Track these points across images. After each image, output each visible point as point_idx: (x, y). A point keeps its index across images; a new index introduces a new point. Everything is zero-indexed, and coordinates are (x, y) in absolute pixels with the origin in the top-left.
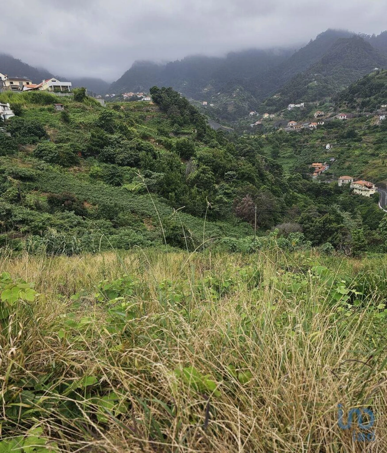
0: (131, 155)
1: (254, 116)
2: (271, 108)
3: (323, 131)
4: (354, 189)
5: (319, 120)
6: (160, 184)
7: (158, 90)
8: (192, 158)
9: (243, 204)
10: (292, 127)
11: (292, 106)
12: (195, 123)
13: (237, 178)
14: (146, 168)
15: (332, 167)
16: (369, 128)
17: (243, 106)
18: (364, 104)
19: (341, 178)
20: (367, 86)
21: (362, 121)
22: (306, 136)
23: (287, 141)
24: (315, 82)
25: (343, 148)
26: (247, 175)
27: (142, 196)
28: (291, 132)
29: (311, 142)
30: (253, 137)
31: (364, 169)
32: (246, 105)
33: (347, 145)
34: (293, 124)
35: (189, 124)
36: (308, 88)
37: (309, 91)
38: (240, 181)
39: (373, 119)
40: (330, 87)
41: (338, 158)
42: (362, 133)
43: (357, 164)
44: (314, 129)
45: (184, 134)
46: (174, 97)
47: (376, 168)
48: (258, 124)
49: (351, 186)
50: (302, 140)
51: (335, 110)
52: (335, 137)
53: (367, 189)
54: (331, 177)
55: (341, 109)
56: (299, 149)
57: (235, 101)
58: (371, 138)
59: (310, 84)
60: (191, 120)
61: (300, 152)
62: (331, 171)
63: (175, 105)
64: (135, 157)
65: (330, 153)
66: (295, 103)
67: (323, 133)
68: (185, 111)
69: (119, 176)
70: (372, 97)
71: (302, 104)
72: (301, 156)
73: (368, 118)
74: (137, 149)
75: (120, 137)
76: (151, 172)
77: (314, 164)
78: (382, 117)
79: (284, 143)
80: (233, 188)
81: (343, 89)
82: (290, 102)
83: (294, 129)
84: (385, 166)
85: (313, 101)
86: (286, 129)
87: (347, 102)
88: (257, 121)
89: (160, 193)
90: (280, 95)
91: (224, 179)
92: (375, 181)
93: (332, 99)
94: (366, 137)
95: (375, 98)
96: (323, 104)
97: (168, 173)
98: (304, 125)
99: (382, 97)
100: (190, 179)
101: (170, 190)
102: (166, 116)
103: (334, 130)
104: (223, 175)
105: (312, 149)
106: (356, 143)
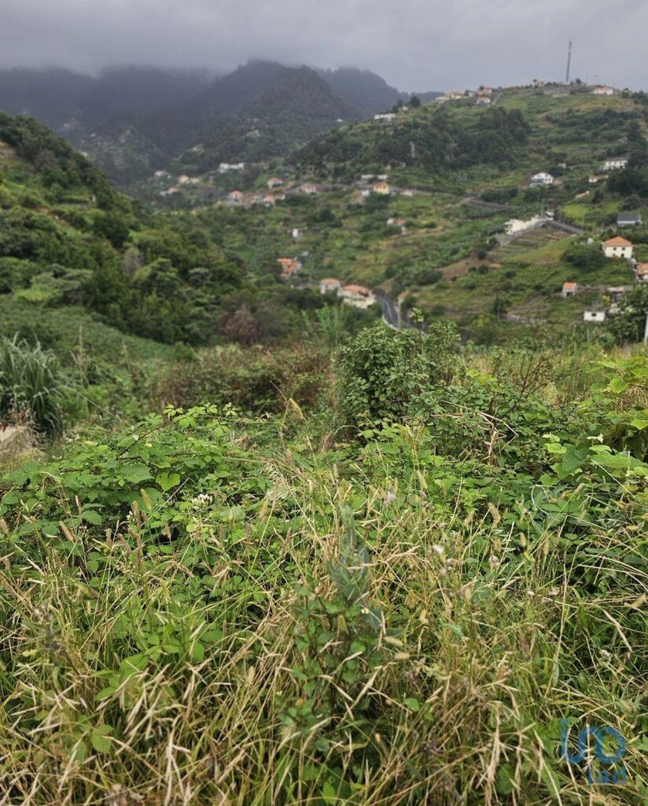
0: (16, 236)
1: (163, 178)
2: (190, 167)
3: (284, 209)
4: (343, 297)
5: (277, 193)
6: (86, 288)
7: (10, 119)
8: (126, 244)
9: (238, 320)
10: (237, 200)
11: (224, 167)
12: (91, 183)
13: (212, 279)
14: (49, 259)
15: (306, 264)
16: (350, 207)
17: (140, 161)
18: (337, 172)
19: (323, 281)
20: (338, 144)
21: (339, 197)
22: (261, 217)
23: (232, 222)
24: (257, 132)
25: (318, 237)
26: (228, 275)
27: (56, 312)
28: (236, 208)
29: (269, 226)
30: (175, 213)
31: (351, 268)
32: (145, 159)
33: (322, 231)
34: (239, 196)
35: (80, 186)
36: (247, 140)
37: (249, 145)
38: (217, 284)
39: (352, 195)
40: (278, 141)
41: (313, 252)
42: (340, 214)
43: (340, 262)
44: (272, 206)
45: (72, 201)
47: (368, 266)
48: (174, 194)
49: (339, 294)
50: (256, 221)
51: (297, 178)
52: (304, 220)
53: (363, 297)
54: (308, 280)
55: (306, 177)
56: (252, 237)
57: (125, 151)
58: (354, 223)
59: (248, 134)
60: (81, 177)
61: (255, 240)
62: (306, 271)
63: (49, 149)
64: (23, 240)
65: (301, 243)
66: (229, 162)
67: (286, 212)
68: (69, 161)
69: (6, 275)
70: (348, 163)
71: (241, 165)
72: (257, 247)
73: (346, 193)
74: (25, 226)
76: (62, 267)
77: (279, 260)
78: (366, 193)
79: (228, 226)
80: (208, 295)
81: (299, 147)
82: (222, 160)
83: (239, 204)
84: (380, 264)
85: (257, 161)
86: (228, 203)
87: (313, 167)
88: (171, 187)
89: (89, 305)
90: (204, 147)
91: (187, 280)
92: (370, 286)
93: (286, 160)
94: (347, 221)
95: (352, 165)
96: (275, 167)
97: (94, 269)
98: (256, 199)
99: (362, 163)
100: (138, 280)
101: (108, 299)
102: (32, 168)
103: (301, 208)
104: (184, 273)
105: (273, 237)
106: (335, 230)
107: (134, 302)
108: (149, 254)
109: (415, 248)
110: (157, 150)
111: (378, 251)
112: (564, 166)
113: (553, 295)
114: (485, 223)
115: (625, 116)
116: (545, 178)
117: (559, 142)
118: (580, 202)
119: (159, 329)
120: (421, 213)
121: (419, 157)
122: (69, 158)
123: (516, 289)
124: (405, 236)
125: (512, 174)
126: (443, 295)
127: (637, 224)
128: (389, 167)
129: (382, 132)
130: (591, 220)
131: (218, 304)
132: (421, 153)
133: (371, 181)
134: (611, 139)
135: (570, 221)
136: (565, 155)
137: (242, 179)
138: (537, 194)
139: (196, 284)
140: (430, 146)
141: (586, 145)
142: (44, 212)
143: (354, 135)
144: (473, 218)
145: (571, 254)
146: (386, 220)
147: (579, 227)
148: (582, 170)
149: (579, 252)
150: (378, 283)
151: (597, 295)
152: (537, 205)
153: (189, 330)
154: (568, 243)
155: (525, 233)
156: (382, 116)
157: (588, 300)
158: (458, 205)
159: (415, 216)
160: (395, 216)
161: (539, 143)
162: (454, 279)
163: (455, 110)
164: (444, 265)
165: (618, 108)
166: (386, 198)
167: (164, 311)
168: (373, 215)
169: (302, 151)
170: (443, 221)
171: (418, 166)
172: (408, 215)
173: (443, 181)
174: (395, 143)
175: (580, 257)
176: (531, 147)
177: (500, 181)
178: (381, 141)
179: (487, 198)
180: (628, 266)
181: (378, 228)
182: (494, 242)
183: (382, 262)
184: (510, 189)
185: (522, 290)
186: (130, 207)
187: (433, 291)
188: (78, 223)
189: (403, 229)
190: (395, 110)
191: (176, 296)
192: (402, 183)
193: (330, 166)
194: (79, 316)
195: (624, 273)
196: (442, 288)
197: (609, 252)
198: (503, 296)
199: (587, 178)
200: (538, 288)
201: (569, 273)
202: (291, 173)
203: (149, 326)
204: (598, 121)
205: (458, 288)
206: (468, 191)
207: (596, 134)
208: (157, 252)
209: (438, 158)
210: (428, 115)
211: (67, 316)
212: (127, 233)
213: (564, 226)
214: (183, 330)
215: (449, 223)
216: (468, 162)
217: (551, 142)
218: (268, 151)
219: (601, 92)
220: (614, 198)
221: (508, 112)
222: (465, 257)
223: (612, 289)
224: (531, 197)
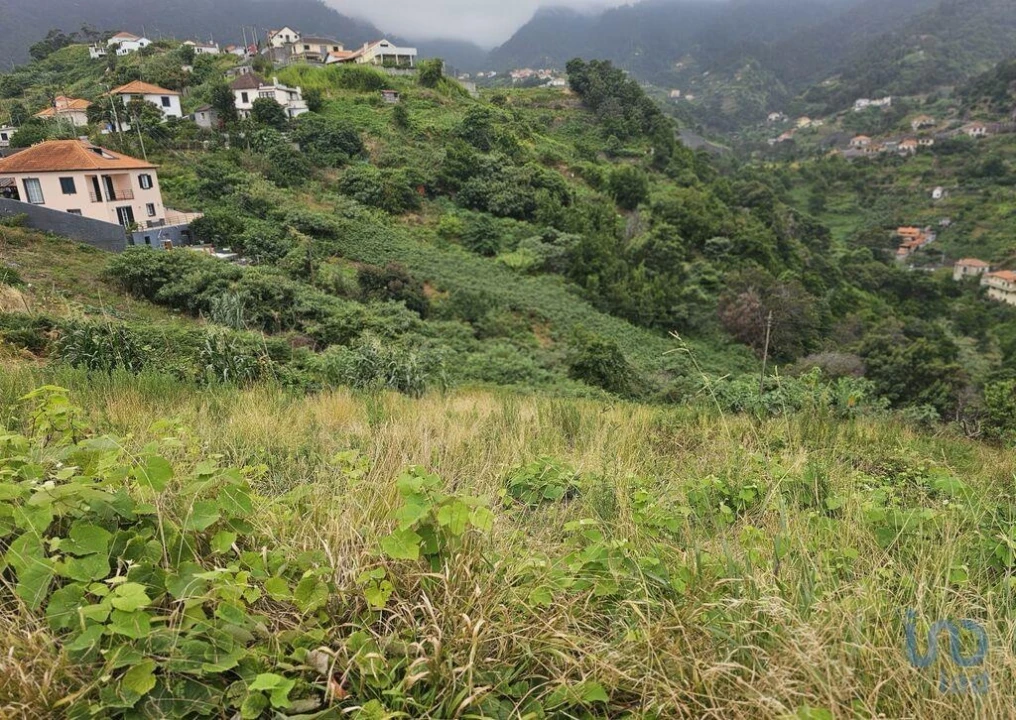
0: (520, 195)
1: (778, 122)
2: (816, 106)
3: (928, 159)
4: (988, 287)
5: (922, 136)
6: (571, 256)
7: (583, 65)
8: (640, 206)
9: (739, 305)
10: (859, 148)
11: (863, 103)
12: (652, 134)
13: (732, 252)
14: (545, 222)
15: (943, 237)
17: (755, 102)
19: (960, 262)
22: (890, 169)
23: (845, 177)
24: (921, 52)
26: (752, 247)
27: (533, 279)
28: (856, 159)
29: (899, 183)
30: (771, 166)
31: (1015, 245)
32: (762, 99)
33: (981, 191)
34: (864, 143)
35: (640, 137)
36: (903, 65)
37: (905, 72)
38: (736, 258)
40: (953, 63)
41: (958, 220)
43: (1000, 235)
44: (909, 155)
45: (628, 156)
46: (614, 80)
48: (786, 141)
49: (983, 282)
50: (880, 176)
51: (961, 114)
52: (956, 174)
54: (939, 260)
55: (974, 113)
56: (871, 196)
57: (739, 90)
59: (907, 58)
60: (643, 127)
61: (872, 201)
62: (938, 247)
63: (615, 96)
64: (527, 199)
65: (942, 207)
66: (871, 97)
67: (931, 163)
68: (634, 109)
69: (493, 236)
71: (887, 100)
72: (874, 210)
74: (532, 184)
75: (501, 159)
76: (555, 231)
77: (900, 230)
79: (839, 183)
80: (720, 272)
82: (860, 95)
83: (862, 153)
86: (846, 152)
87: (990, 99)
88: (784, 132)
89: (569, 274)
90: (840, 79)
91: (702, 252)
93: (955, 90)
96: (935, 101)
97: (587, 234)
98: (887, 146)
100: (632, 248)
101: (590, 269)
102: (594, 118)
103: (955, 158)
104: (701, 243)
105: (901, 198)
106: (1003, 189)
107: (618, 275)
110: (781, 88)
119: (637, 308)
122: (636, 105)
137: (882, 119)
139: (709, 257)
142: (560, 169)
153: (675, 312)
188: (594, 181)
194: (555, 286)
202: (955, 109)
203: (624, 303)
211: (540, 285)
214: (669, 312)
218: (934, 79)
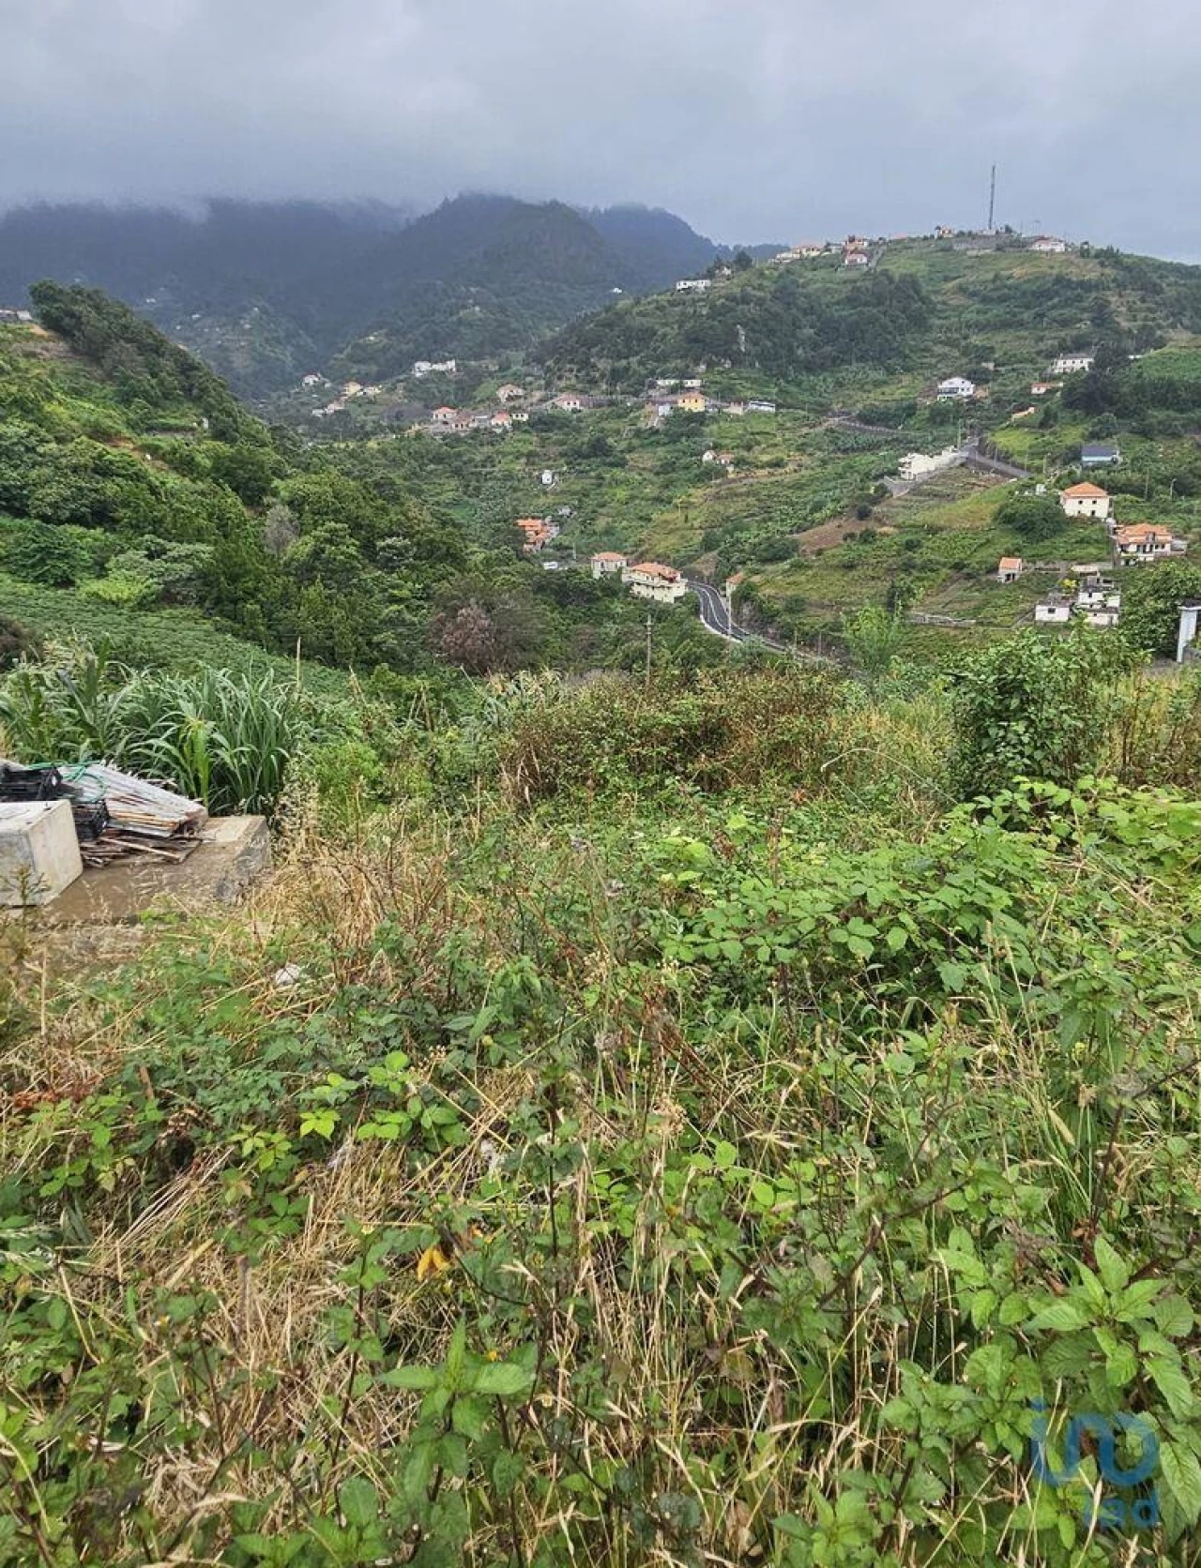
0: (80, 489)
1: (318, 387)
2: (364, 368)
3: (527, 436)
4: (632, 584)
5: (513, 410)
6: (204, 577)
7: (61, 291)
8: (266, 500)
9: (463, 625)
10: (446, 423)
11: (424, 366)
12: (199, 398)
13: (415, 557)
14: (137, 528)
15: (567, 529)
16: (638, 433)
17: (278, 359)
18: (616, 376)
19: (596, 556)
20: (617, 329)
21: (620, 417)
22: (487, 449)
23: (439, 459)
24: (477, 309)
25: (587, 483)
26: (444, 549)
27: (152, 619)
28: (445, 437)
29: (503, 466)
31: (644, 534)
32: (286, 356)
33: (593, 474)
34: (449, 416)
35: (181, 403)
36: (460, 322)
37: (465, 331)
38: (424, 564)
39: (642, 412)
40: (514, 324)
41: (578, 508)
42: (623, 445)
43: (624, 523)
44: (506, 431)
45: (167, 429)
46: (116, 316)
47: (672, 531)
48: (336, 412)
49: (625, 578)
50: (478, 458)
51: (548, 385)
52: (562, 455)
53: (666, 583)
54: (570, 556)
55: (562, 384)
56: (474, 483)
57: (251, 343)
58: (647, 459)
59: (463, 314)
60: (183, 389)
61: (477, 489)
62: (565, 541)
63: (127, 340)
64: (94, 495)
65: (555, 493)
66: (431, 359)
67: (532, 442)
68: (163, 361)
69: (66, 555)
70: (634, 360)
71: (451, 364)
72: (482, 500)
73: (631, 409)
74: (95, 471)
75: (31, 433)
76: (160, 540)
77: (521, 522)
78: (664, 410)
79: (432, 466)
80: (410, 585)
81: (549, 334)
82: (417, 357)
83: (452, 428)
84: (692, 528)
85: (478, 357)
86: (431, 428)
87: (575, 367)
88: (331, 402)
89: (207, 604)
90: (387, 335)
91: (373, 560)
92: (677, 565)
93: (528, 355)
94: (635, 455)
95: (641, 363)
96: (509, 368)
97: (216, 543)
98: (478, 420)
99: (658, 360)
100: (292, 559)
101: (240, 594)
102: (97, 372)
103: (554, 436)
104: (368, 548)
105: (509, 484)
106: (615, 470)
107: (285, 600)
108: (308, 518)
109: (751, 500)
110: (306, 340)
111: (687, 506)
112: (991, 366)
113: (984, 579)
114: (864, 460)
115: (1086, 286)
116: (962, 387)
117: (981, 328)
118: (1020, 425)
119: (329, 643)
120: (758, 443)
121: (754, 350)
122: (162, 355)
123: (923, 569)
124: (734, 481)
125: (906, 379)
126: (803, 578)
127: (1114, 462)
128: (703, 367)
129: (691, 310)
130: (1040, 455)
131: (427, 599)
132: (755, 344)
133: (673, 390)
134: (1065, 323)
135: (1006, 457)
136: (992, 349)
137: (452, 388)
138: (948, 411)
139: (389, 566)
140: (771, 332)
141: (1025, 333)
142: (126, 447)
143: (641, 314)
144: (845, 451)
145: (1009, 511)
146: (702, 453)
147: (1021, 467)
148: (1020, 374)
149: (1022, 508)
150: (691, 559)
151: (1055, 578)
152: (950, 430)
153: (378, 644)
154: (1005, 492)
155: (935, 477)
156: (689, 284)
157: (1041, 587)
158: (819, 429)
159: (749, 448)
160: (716, 447)
161: (949, 329)
162: (820, 553)
163: (809, 275)
164: (801, 529)
165: (1074, 274)
166: (700, 418)
167: (337, 614)
168: (679, 446)
169: (554, 340)
170: (796, 455)
171: (752, 365)
172: (737, 447)
173: (793, 389)
174: (711, 327)
175: (1025, 516)
176: (933, 335)
177: (887, 390)
178: (688, 325)
179: (867, 418)
180: (1102, 530)
181: (687, 468)
182: (883, 491)
183: (696, 524)
184: (905, 404)
185: (932, 570)
186: (267, 436)
187: (785, 572)
188: (185, 465)
189: (731, 469)
190: (710, 275)
191: (355, 585)
192: (727, 394)
193: (604, 365)
194: (191, 624)
195: (1097, 541)
196: (798, 567)
197: (1071, 508)
198: (903, 580)
199: (1029, 387)
200: (958, 567)
201: (1008, 541)
202: (538, 378)
203: (310, 637)
204: (1043, 295)
205: (827, 567)
206: (836, 407)
207: (1041, 316)
208: (321, 513)
209: (783, 352)
210: (766, 283)
211: (171, 625)
212: (269, 481)
213: (995, 464)
214: (369, 643)
215: (806, 460)
216: (834, 360)
217: (968, 327)
218: (496, 341)
219: (1045, 247)
220: (1075, 418)
221: (897, 278)
222: (836, 515)
223: (1079, 569)
224: (940, 417)
